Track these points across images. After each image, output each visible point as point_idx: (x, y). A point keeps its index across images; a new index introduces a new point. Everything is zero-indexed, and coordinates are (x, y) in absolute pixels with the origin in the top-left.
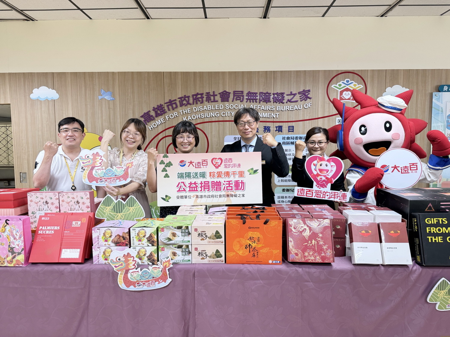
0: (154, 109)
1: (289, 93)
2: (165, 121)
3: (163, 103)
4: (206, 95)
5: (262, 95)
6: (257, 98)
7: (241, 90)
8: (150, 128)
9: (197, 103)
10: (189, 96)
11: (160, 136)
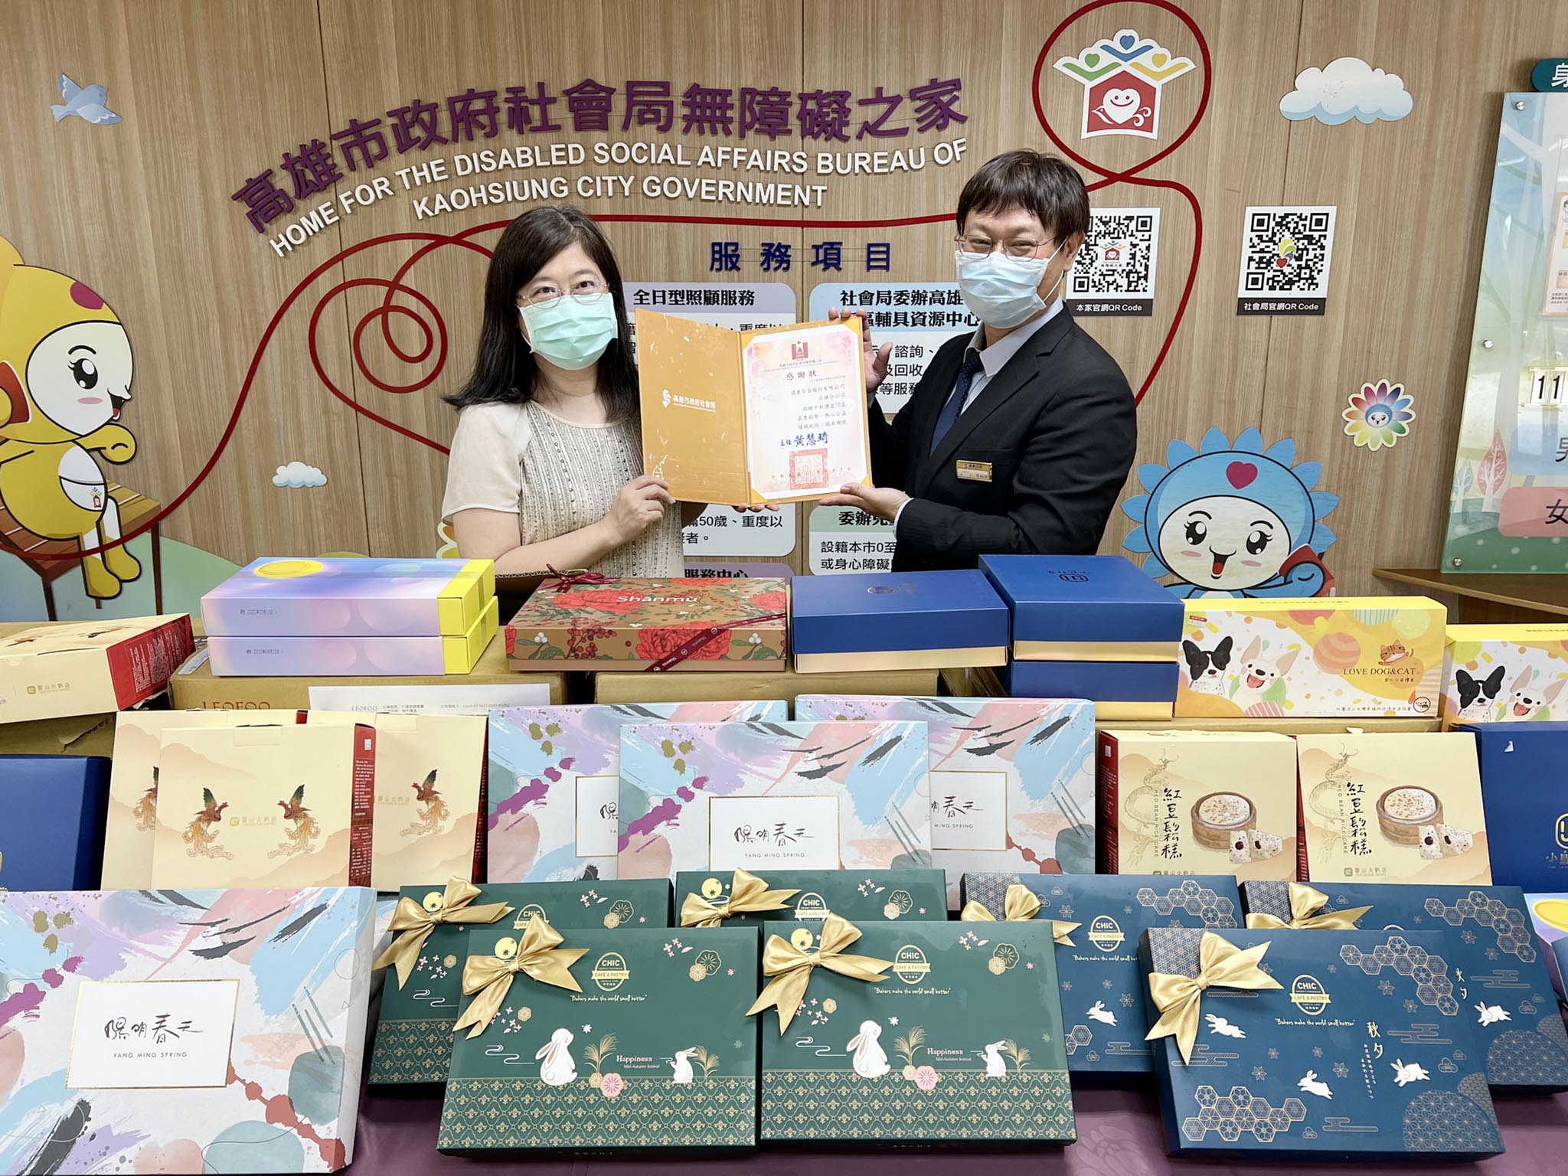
0: (289, 163)
1: (871, 95)
2: (337, 218)
3: (324, 138)
4: (507, 100)
5: (752, 101)
6: (729, 113)
7: (659, 79)
8: (277, 247)
9: (470, 137)
10: (435, 106)
11: (324, 284)
